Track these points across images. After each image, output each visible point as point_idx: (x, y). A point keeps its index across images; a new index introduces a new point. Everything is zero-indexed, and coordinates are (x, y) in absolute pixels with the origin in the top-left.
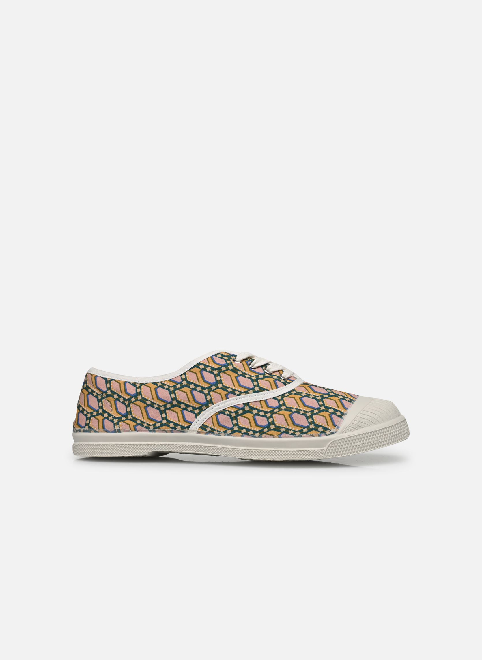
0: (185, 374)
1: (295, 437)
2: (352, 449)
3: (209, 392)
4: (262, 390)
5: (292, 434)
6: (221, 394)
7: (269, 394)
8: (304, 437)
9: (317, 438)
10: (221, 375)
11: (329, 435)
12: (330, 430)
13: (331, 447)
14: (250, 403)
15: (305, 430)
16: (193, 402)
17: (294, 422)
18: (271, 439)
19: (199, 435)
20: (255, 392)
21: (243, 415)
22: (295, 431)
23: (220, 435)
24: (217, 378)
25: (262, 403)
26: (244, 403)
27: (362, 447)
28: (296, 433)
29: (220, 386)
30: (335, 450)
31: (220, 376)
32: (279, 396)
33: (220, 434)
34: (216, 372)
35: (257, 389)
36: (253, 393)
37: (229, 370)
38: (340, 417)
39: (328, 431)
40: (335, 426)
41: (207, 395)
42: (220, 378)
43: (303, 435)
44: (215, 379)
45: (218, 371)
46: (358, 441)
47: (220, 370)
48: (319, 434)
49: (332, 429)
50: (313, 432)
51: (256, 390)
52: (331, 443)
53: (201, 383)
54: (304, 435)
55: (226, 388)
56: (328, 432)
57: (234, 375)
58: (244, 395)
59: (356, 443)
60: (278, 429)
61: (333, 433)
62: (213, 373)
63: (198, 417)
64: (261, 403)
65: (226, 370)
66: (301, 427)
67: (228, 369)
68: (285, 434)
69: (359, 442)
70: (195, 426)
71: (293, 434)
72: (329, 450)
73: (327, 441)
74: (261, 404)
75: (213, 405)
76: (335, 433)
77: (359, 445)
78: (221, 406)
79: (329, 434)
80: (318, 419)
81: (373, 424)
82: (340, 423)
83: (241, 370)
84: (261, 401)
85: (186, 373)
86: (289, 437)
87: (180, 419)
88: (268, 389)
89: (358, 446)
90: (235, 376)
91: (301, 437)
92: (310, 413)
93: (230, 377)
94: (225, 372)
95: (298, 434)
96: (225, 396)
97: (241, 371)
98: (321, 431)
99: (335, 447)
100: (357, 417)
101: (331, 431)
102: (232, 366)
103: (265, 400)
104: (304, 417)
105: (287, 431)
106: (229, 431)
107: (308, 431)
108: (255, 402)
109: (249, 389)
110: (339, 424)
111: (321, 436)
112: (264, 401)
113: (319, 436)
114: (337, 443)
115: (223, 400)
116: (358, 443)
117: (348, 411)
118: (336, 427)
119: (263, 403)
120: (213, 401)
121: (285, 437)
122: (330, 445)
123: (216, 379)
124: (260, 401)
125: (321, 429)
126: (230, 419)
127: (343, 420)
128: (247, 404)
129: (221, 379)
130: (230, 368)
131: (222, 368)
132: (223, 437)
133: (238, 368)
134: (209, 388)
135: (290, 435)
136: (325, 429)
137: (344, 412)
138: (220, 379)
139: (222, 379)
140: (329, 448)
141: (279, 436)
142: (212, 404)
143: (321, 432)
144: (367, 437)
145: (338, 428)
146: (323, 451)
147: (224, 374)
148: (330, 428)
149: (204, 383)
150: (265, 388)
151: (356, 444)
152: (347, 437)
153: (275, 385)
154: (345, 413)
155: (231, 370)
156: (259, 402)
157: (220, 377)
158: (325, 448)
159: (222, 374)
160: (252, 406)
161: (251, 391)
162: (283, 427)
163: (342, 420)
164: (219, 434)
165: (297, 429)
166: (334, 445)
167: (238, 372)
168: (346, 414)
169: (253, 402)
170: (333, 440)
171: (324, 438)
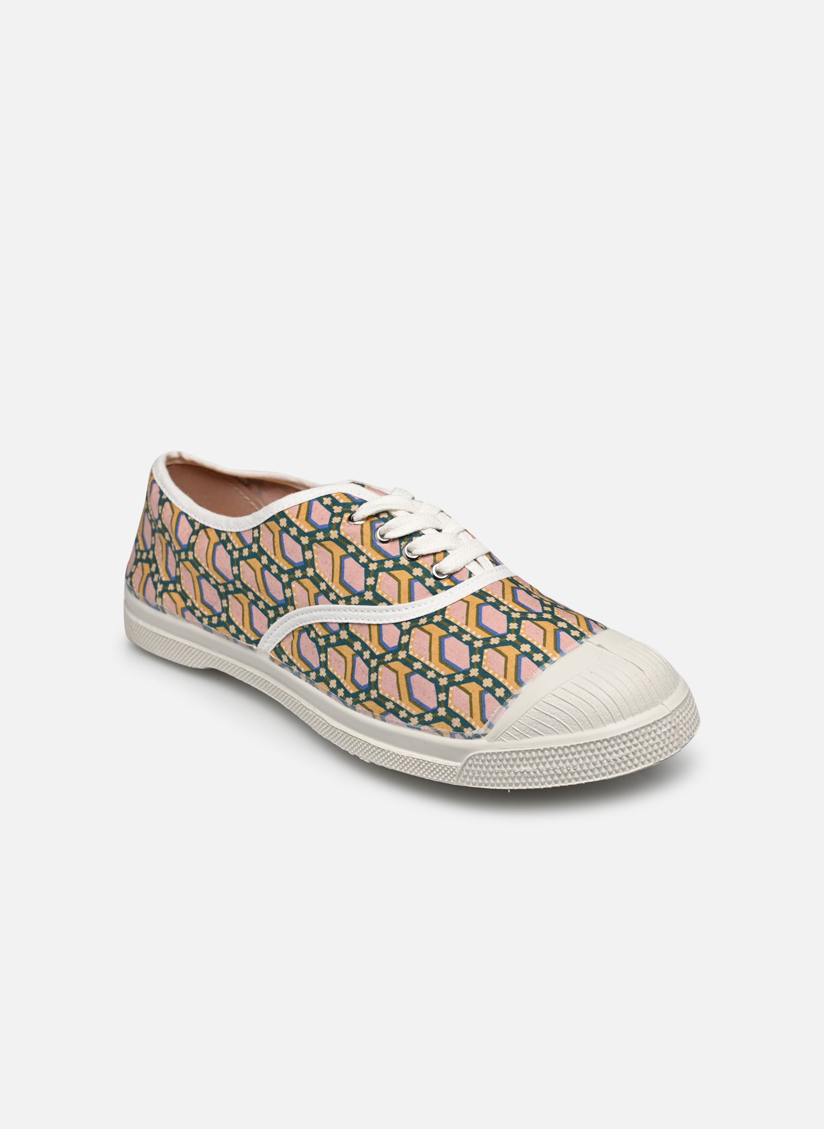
0: (258, 527)
1: (408, 726)
2: (515, 777)
3: (291, 580)
4: (379, 599)
5: (403, 719)
6: (309, 590)
7: (391, 613)
8: (425, 731)
9: (447, 740)
10: (314, 548)
11: (470, 738)
12: (474, 729)
13: (470, 766)
14: (350, 625)
15: (429, 717)
16: (265, 593)
17: (412, 693)
18: (367, 719)
19: (271, 663)
20: (363, 602)
21: (336, 647)
22: (410, 715)
23: (300, 678)
24: (306, 553)
25: (372, 630)
26: (340, 621)
27: (534, 777)
28: (411, 719)
29: (310, 572)
30: (479, 773)
31: (312, 550)
32: (407, 621)
33: (301, 676)
34: (305, 540)
35: (369, 596)
36: (359, 604)
37: (331, 540)
38: (502, 701)
39: (470, 729)
40: (484, 721)
41: (286, 587)
42: (313, 554)
43: (422, 727)
44: (301, 556)
45: (308, 539)
46: (528, 763)
47: (313, 538)
48: (451, 731)
49: (478, 728)
50: (441, 726)
51: (366, 598)
52: (470, 758)
53: (278, 558)
54: (425, 726)
55: (319, 581)
56: (468, 732)
57: (339, 551)
58: (342, 605)
59: (522, 766)
60: (381, 700)
61: (477, 736)
62: (299, 542)
63: (273, 626)
64: (370, 628)
65: (325, 540)
66: (422, 709)
67: (328, 538)
68: (391, 716)
69: (528, 765)
70: (266, 645)
71: (406, 720)
72: (467, 771)
73: (465, 751)
74: (370, 632)
75: (295, 609)
76: (482, 737)
77: (528, 773)
78: (306, 616)
79: (471, 736)
80: (458, 700)
81: (566, 730)
82: (496, 715)
83: (355, 542)
84: (372, 627)
85: (261, 526)
86: (397, 724)
87: (245, 622)
88: (390, 600)
89: (525, 773)
90: (341, 554)
91: (419, 729)
92: (447, 679)
93: (330, 554)
94: (323, 543)
95: (414, 721)
96: (315, 597)
97: (354, 545)
98: (456, 727)
99: (479, 768)
100: (532, 710)
101: (475, 732)
102: (337, 532)
103: (379, 626)
104: (433, 685)
105: (396, 711)
106: (313, 675)
107: (433, 719)
108: (359, 624)
109: (354, 593)
110: (494, 718)
111: (454, 738)
112: (376, 627)
113: (452, 736)
114: (482, 760)
115: (310, 605)
116: (528, 768)
117: (524, 688)
118: (487, 723)
119: (374, 630)
120: (296, 603)
121: (391, 722)
122: (468, 759)
123: (304, 556)
124: (369, 625)
125: (456, 722)
126: (315, 649)
127: (507, 708)
128: (344, 626)
129: (313, 557)
130: (332, 537)
131: (318, 534)
132: (302, 682)
133: (349, 538)
134: (291, 572)
135: (399, 721)
136: (465, 724)
137: (511, 692)
138: (311, 558)
139: (316, 556)
140: (467, 767)
141: (383, 717)
142: (293, 608)
143: (457, 729)
144: (547, 757)
145: (491, 726)
146: (456, 771)
147: (319, 546)
148: (473, 724)
149: (283, 560)
150: (385, 596)
151: (523, 768)
152: (503, 751)
153: (407, 594)
154: (514, 692)
155: (335, 541)
156: (367, 628)
157: (311, 552)
158: (459, 764)
159: (316, 546)
160: (353, 631)
161: (357, 598)
162: (391, 700)
163: (504, 708)
164: (298, 675)
165: (415, 711)
166: (476, 763)
167: (349, 547)
168: (516, 696)
169: (356, 624)
170: (476, 753)
171: (459, 742)
